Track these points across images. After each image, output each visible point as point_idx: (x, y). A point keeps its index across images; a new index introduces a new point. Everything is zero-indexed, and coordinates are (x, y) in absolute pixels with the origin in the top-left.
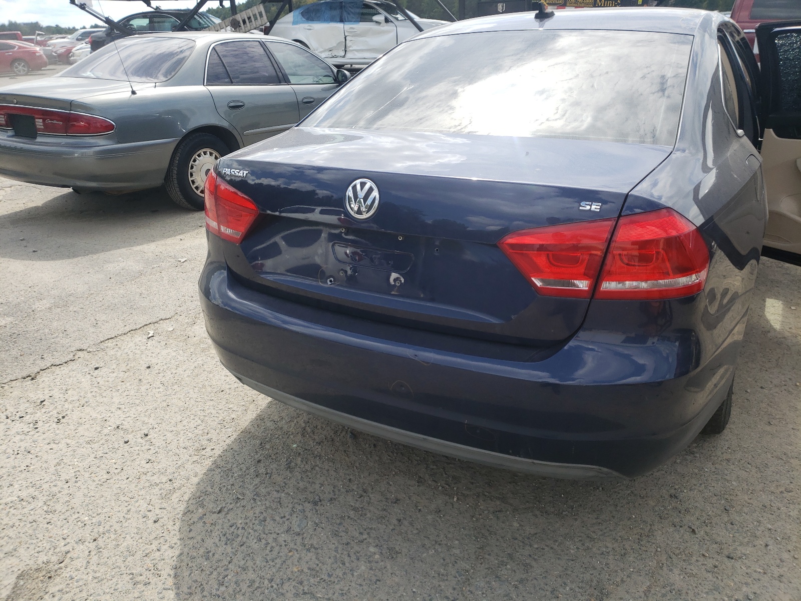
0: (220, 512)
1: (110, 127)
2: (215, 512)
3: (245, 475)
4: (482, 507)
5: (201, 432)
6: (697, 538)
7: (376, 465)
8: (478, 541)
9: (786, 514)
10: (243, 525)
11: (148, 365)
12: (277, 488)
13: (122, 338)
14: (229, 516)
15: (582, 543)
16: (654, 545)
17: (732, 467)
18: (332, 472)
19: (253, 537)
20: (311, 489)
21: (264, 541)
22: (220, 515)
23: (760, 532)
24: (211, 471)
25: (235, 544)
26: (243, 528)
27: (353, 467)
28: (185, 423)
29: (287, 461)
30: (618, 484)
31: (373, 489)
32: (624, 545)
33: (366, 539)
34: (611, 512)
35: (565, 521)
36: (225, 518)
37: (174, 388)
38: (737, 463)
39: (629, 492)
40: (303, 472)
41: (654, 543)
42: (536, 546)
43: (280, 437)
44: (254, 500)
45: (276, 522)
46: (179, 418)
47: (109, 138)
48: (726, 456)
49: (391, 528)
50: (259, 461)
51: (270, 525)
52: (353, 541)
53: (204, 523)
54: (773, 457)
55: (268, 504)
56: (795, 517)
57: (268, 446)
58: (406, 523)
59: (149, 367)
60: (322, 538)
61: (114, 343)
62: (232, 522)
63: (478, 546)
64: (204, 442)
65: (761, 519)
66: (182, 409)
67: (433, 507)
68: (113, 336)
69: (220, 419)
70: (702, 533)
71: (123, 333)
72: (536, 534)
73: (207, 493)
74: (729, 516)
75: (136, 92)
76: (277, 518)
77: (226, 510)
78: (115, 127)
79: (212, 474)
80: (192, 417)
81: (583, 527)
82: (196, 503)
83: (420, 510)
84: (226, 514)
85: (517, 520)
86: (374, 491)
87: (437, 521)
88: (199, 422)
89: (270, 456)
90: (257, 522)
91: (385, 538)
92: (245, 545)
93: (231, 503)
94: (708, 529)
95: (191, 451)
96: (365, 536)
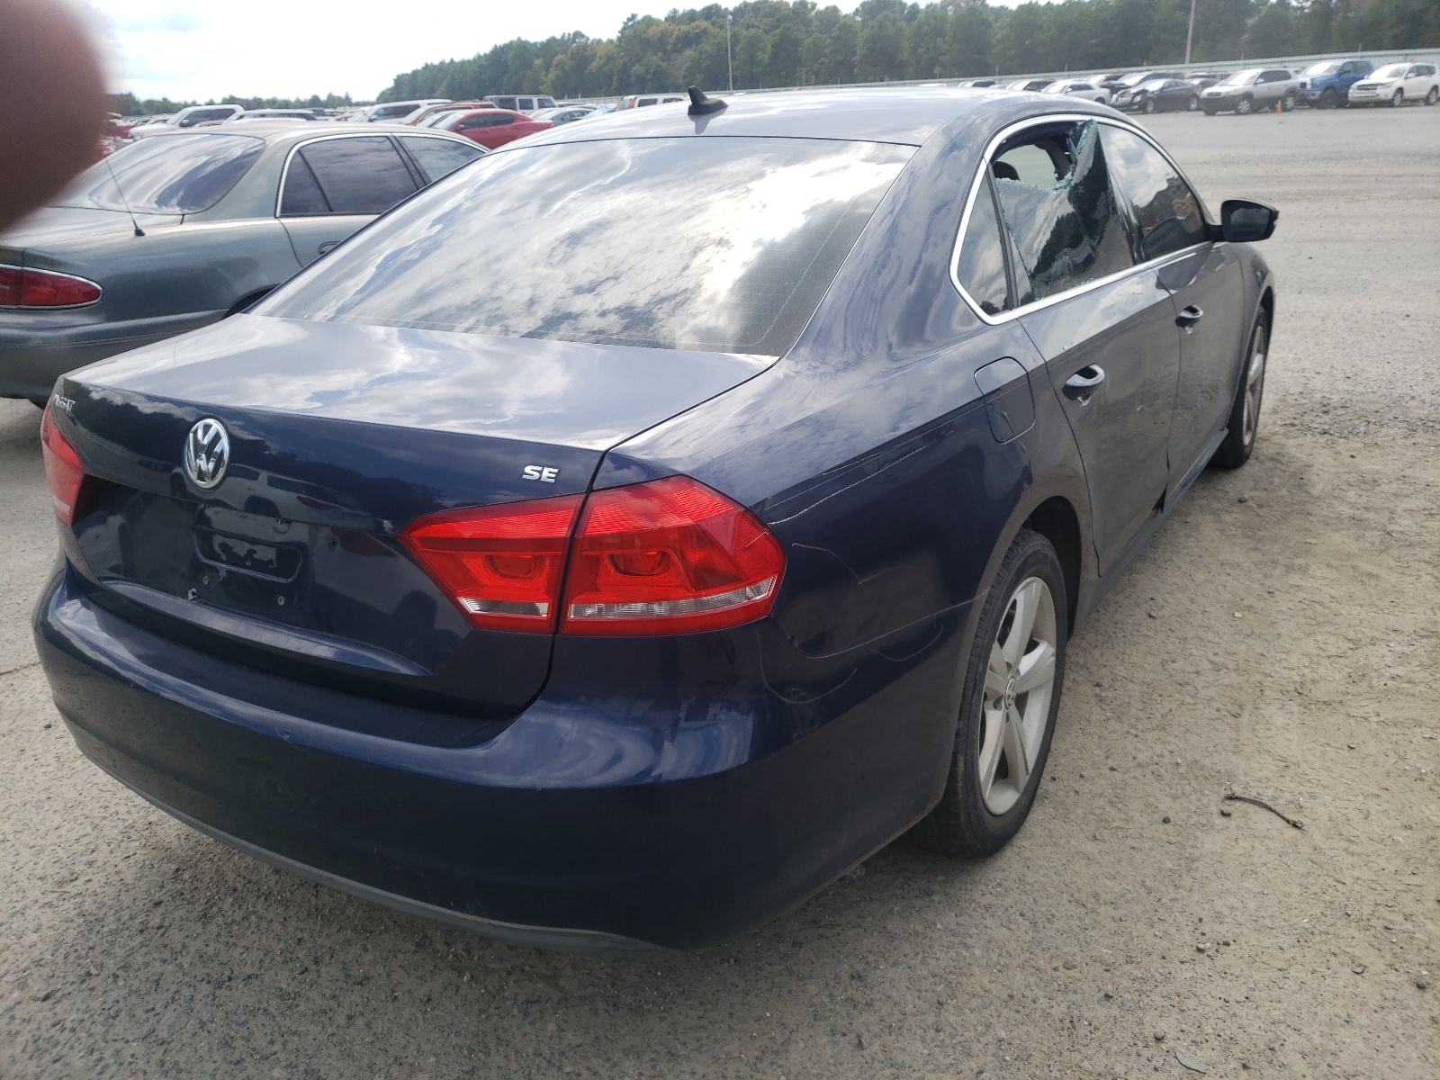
0: (46, 998)
1: (93, 294)
2: (39, 999)
3: (123, 930)
4: (506, 994)
5: (82, 848)
6: (863, 1056)
7: (359, 914)
8: (470, 1058)
9: (1043, 1011)
10: (75, 1025)
11: (47, 723)
12: (167, 955)
13: (27, 673)
14: (59, 1008)
15: (653, 1063)
16: (779, 1070)
17: (989, 922)
18: (277, 927)
19: (81, 1047)
20: (224, 958)
21: (96, 1055)
22: (46, 1003)
23: (980, 1046)
24: (67, 922)
25: (47, 1058)
26: (73, 1030)
27: (317, 916)
28: (62, 831)
29: (207, 903)
30: (770, 953)
31: (332, 956)
32: (726, 1069)
33: (276, 1053)
34: (732, 1005)
35: (641, 1022)
36: (51, 1009)
37: (73, 765)
38: (1000, 914)
39: (782, 967)
40: (226, 924)
41: (780, 1067)
42: (568, 1069)
43: (216, 859)
44: (116, 976)
45: (134, 1020)
46: (57, 820)
47: (91, 312)
48: (987, 900)
49: (330, 1031)
50: (158, 904)
51: (120, 1027)
52: (251, 1055)
53: (13, 1018)
54: (1070, 902)
55: (136, 983)
56: (1056, 1018)
57: (186, 876)
58: (360, 1022)
59: (49, 727)
60: (200, 1052)
61: (8, 682)
62: (59, 1017)
63: (465, 1068)
64: (78, 868)
65: (995, 1020)
66: (70, 805)
67: (422, 992)
68: (11, 669)
69: (127, 824)
70: (876, 1046)
71: (32, 663)
72: (580, 1045)
73: (43, 962)
74: (938, 1015)
75: (144, 231)
76: (139, 1012)
77: (59, 994)
78: (102, 293)
79: (64, 928)
80: (81, 819)
81: (669, 1033)
82: (14, 982)
83: (396, 998)
84: (55, 1003)
85: (558, 1019)
86: (333, 961)
87: (417, 1019)
88: (89, 829)
89: (182, 894)
90: (102, 1018)
91: (310, 1052)
92: (61, 1062)
93: (73, 983)
94: (889, 1039)
95: (48, 886)
96: (276, 1048)
